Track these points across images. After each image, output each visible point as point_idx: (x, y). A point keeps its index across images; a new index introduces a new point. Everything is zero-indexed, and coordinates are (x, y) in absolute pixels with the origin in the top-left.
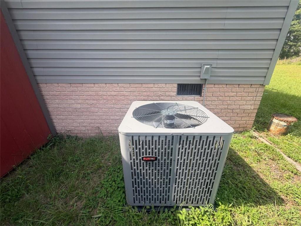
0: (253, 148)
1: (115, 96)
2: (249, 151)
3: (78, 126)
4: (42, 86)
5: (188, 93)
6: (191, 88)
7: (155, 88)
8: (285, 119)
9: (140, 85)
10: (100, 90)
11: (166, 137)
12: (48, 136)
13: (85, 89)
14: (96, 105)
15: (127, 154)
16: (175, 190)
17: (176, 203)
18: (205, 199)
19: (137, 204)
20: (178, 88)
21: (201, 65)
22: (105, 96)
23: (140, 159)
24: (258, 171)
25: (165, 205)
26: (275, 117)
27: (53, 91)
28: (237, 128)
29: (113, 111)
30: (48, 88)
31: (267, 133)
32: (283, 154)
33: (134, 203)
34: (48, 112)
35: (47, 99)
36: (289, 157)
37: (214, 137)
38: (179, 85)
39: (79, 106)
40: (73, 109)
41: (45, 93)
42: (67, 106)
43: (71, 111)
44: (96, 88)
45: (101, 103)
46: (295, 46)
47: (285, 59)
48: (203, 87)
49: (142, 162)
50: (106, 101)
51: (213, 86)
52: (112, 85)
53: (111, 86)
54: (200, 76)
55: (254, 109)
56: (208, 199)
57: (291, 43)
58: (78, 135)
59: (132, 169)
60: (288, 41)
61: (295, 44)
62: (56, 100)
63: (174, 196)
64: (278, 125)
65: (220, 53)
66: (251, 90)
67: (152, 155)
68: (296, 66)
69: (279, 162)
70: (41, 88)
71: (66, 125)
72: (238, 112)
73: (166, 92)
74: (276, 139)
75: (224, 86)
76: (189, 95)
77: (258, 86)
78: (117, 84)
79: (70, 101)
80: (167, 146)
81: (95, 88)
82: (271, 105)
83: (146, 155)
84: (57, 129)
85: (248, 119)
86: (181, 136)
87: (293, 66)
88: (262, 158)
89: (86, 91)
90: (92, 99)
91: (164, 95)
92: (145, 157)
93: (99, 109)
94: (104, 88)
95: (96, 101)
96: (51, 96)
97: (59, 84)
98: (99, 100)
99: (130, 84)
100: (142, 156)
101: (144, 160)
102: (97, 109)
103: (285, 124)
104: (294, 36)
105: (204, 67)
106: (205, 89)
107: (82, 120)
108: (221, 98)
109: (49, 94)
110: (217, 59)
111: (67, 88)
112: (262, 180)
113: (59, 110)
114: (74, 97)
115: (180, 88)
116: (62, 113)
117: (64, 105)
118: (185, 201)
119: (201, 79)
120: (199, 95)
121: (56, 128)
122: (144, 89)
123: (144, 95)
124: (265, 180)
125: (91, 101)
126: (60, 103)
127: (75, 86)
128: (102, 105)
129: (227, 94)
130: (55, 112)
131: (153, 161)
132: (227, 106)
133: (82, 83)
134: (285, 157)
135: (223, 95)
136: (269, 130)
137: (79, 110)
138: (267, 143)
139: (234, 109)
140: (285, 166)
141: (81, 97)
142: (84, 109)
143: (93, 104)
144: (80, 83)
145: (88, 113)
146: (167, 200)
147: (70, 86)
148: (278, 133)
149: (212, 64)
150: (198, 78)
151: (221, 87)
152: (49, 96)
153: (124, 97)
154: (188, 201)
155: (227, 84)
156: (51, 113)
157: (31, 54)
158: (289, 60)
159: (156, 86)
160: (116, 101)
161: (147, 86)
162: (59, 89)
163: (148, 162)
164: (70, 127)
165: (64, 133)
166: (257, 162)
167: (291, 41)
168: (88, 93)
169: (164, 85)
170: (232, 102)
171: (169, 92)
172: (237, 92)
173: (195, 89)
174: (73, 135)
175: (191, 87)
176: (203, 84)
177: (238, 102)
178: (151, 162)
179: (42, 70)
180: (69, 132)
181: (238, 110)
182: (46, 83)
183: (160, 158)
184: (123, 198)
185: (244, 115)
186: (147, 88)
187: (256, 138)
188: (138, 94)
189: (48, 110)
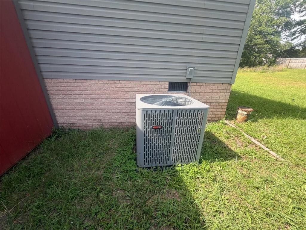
0: (225, 130)
1: (117, 91)
2: (222, 132)
3: (80, 119)
4: (47, 81)
5: (177, 90)
6: (179, 86)
7: (151, 85)
8: (246, 110)
9: (138, 83)
10: (103, 86)
11: (169, 111)
12: (52, 128)
13: (90, 85)
14: (99, 99)
15: (142, 124)
16: (174, 151)
17: (174, 163)
18: (193, 157)
19: (147, 165)
20: (169, 86)
21: (187, 67)
22: (108, 92)
23: (151, 128)
24: (227, 144)
25: (167, 165)
26: (240, 109)
27: (58, 86)
28: (214, 117)
29: (115, 104)
30: (52, 83)
31: (235, 121)
32: (244, 133)
33: (144, 165)
34: (51, 106)
35: (52, 94)
36: (248, 134)
37: (198, 111)
38: (170, 83)
39: (83, 100)
40: (77, 103)
41: (49, 88)
42: (71, 100)
43: (75, 105)
44: (100, 84)
45: (104, 97)
46: (259, 56)
47: (252, 67)
48: (189, 85)
49: (152, 130)
50: (108, 96)
51: (195, 84)
52: (114, 81)
53: (113, 83)
54: (186, 76)
55: (225, 102)
56: (195, 157)
57: (256, 54)
58: (80, 128)
59: (145, 136)
60: (254, 52)
61: (259, 55)
62: (60, 94)
63: (173, 157)
64: (241, 114)
65: (200, 59)
66: (222, 88)
67: (159, 125)
68: (259, 73)
69: (241, 138)
70: (46, 84)
71: (69, 118)
72: (214, 105)
73: (159, 88)
74: (241, 124)
75: (204, 84)
76: (177, 92)
77: (227, 85)
78: (119, 81)
79: (73, 96)
80: (169, 118)
81: (98, 84)
82: (239, 102)
83: (155, 124)
84: (59, 123)
85: (221, 111)
86: (178, 111)
87: (257, 73)
88: (230, 136)
89: (90, 87)
90: (95, 94)
91: (158, 91)
92: (155, 126)
93: (101, 103)
94: (107, 84)
95: (99, 96)
96: (55, 90)
97: (65, 80)
98: (102, 95)
99: (130, 81)
100: (152, 126)
101: (154, 129)
102: (100, 103)
103: (246, 113)
104: (258, 48)
105: (189, 69)
106: (190, 86)
107: (85, 114)
108: (201, 93)
109: (53, 89)
110: (198, 63)
111: (72, 84)
112: (230, 149)
113: (62, 104)
114: (79, 92)
115: (170, 86)
116: (65, 107)
117: (68, 99)
118: (180, 160)
119: (187, 78)
120: (186, 91)
121: (57, 121)
122: (142, 86)
123: (142, 91)
124: (231, 149)
125: (94, 95)
126: (64, 97)
127: (81, 82)
128: (104, 99)
129: (206, 91)
130: (58, 106)
131: (159, 129)
132: (206, 100)
133: (87, 80)
134: (245, 134)
135: (203, 92)
136: (236, 119)
137: (82, 104)
138: (234, 127)
139: (211, 102)
140: (245, 140)
141: (85, 92)
142: (87, 103)
143: (96, 98)
144: (85, 80)
145: (91, 107)
146: (168, 160)
147: (75, 82)
148: (242, 120)
149: (194, 67)
150: (185, 78)
151: (201, 85)
152: (53, 90)
153: (124, 92)
154: (182, 160)
155: (205, 83)
156: (54, 107)
157: (38, 51)
158: (255, 68)
159: (152, 83)
160: (118, 96)
161: (144, 83)
162: (64, 84)
163: (156, 130)
164: (72, 120)
165: (66, 126)
166: (227, 139)
167: (256, 53)
168: (91, 88)
169: (158, 83)
170: (209, 97)
171: (162, 88)
172: (213, 89)
173: (183, 87)
174: (75, 128)
175: (179, 84)
176: (188, 83)
177: (214, 97)
178: (158, 130)
179: (48, 66)
180: (72, 125)
181: (214, 103)
182: (51, 79)
183: (164, 126)
184: (135, 164)
185: (219, 107)
186: (144, 85)
187: (227, 124)
188: (137, 89)
189: (51, 104)
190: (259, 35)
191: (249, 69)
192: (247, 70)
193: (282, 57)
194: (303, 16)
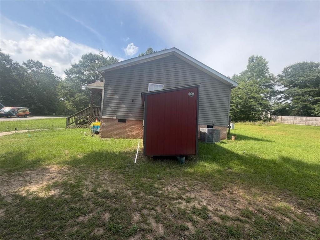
55: (226, 133)
72: (223, 134)
85: (225, 136)
177: (222, 131)
190: (253, 99)
191: (250, 123)
192: (248, 124)
193: (275, 115)
194: (283, 88)
